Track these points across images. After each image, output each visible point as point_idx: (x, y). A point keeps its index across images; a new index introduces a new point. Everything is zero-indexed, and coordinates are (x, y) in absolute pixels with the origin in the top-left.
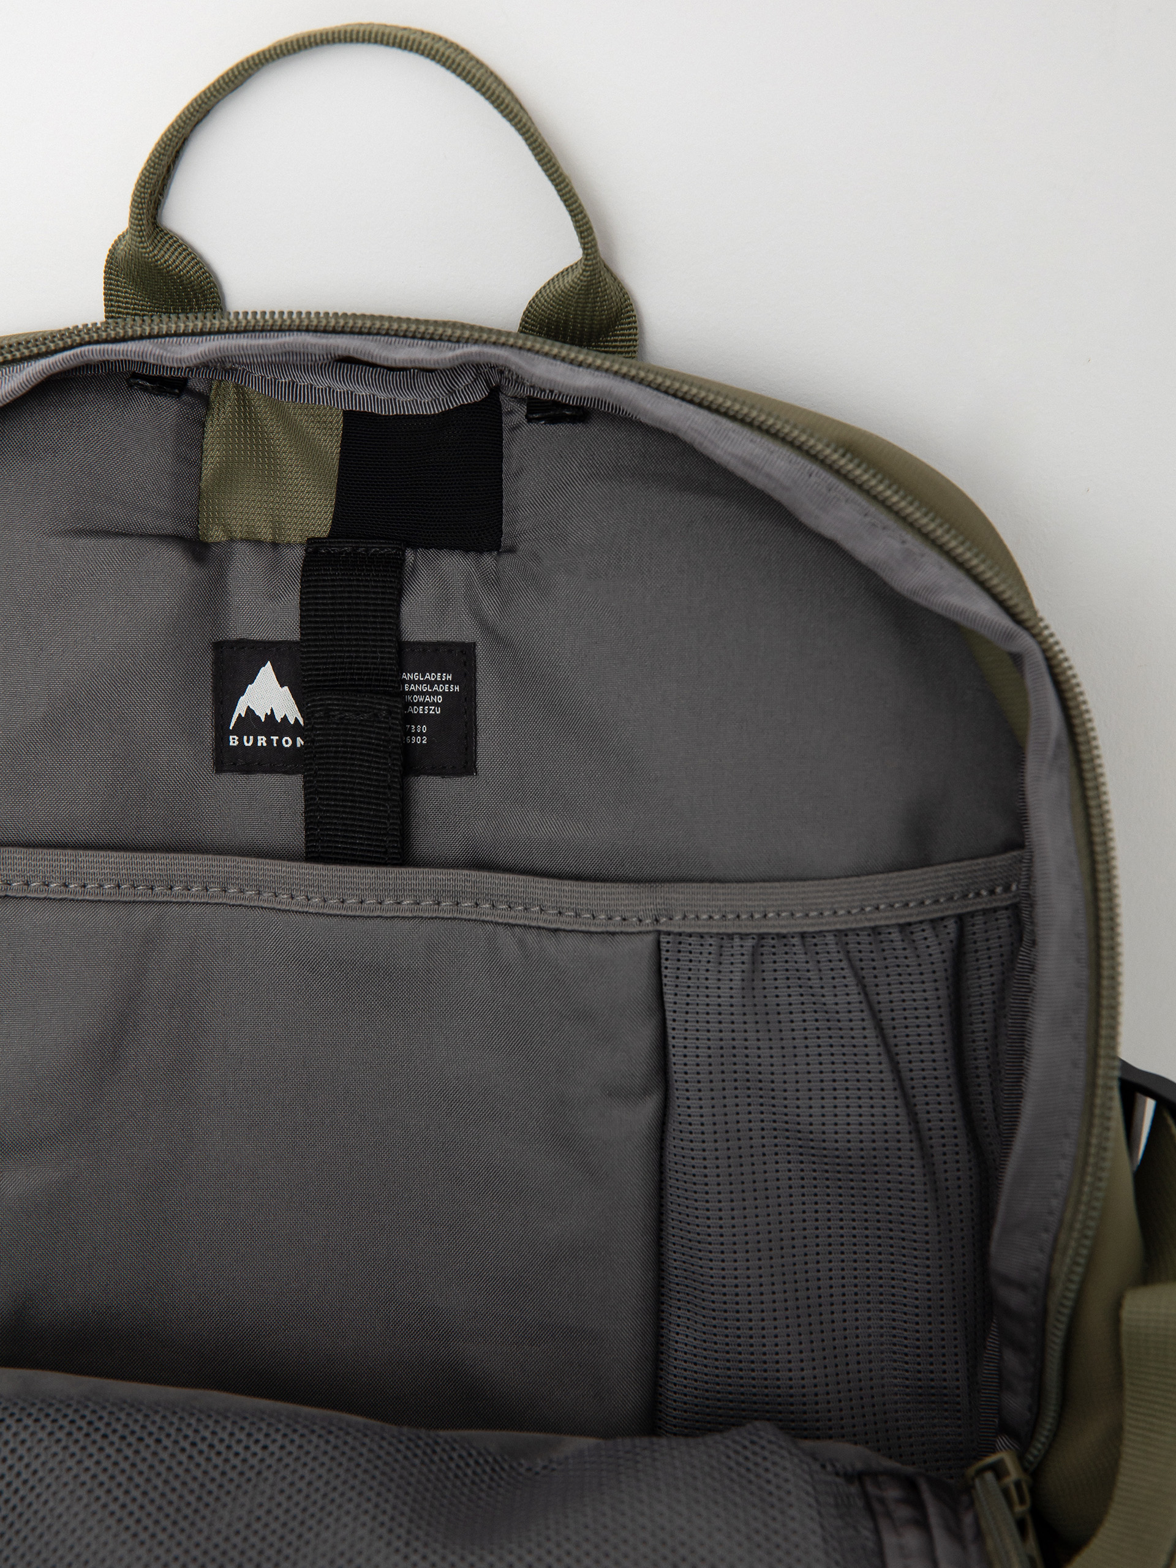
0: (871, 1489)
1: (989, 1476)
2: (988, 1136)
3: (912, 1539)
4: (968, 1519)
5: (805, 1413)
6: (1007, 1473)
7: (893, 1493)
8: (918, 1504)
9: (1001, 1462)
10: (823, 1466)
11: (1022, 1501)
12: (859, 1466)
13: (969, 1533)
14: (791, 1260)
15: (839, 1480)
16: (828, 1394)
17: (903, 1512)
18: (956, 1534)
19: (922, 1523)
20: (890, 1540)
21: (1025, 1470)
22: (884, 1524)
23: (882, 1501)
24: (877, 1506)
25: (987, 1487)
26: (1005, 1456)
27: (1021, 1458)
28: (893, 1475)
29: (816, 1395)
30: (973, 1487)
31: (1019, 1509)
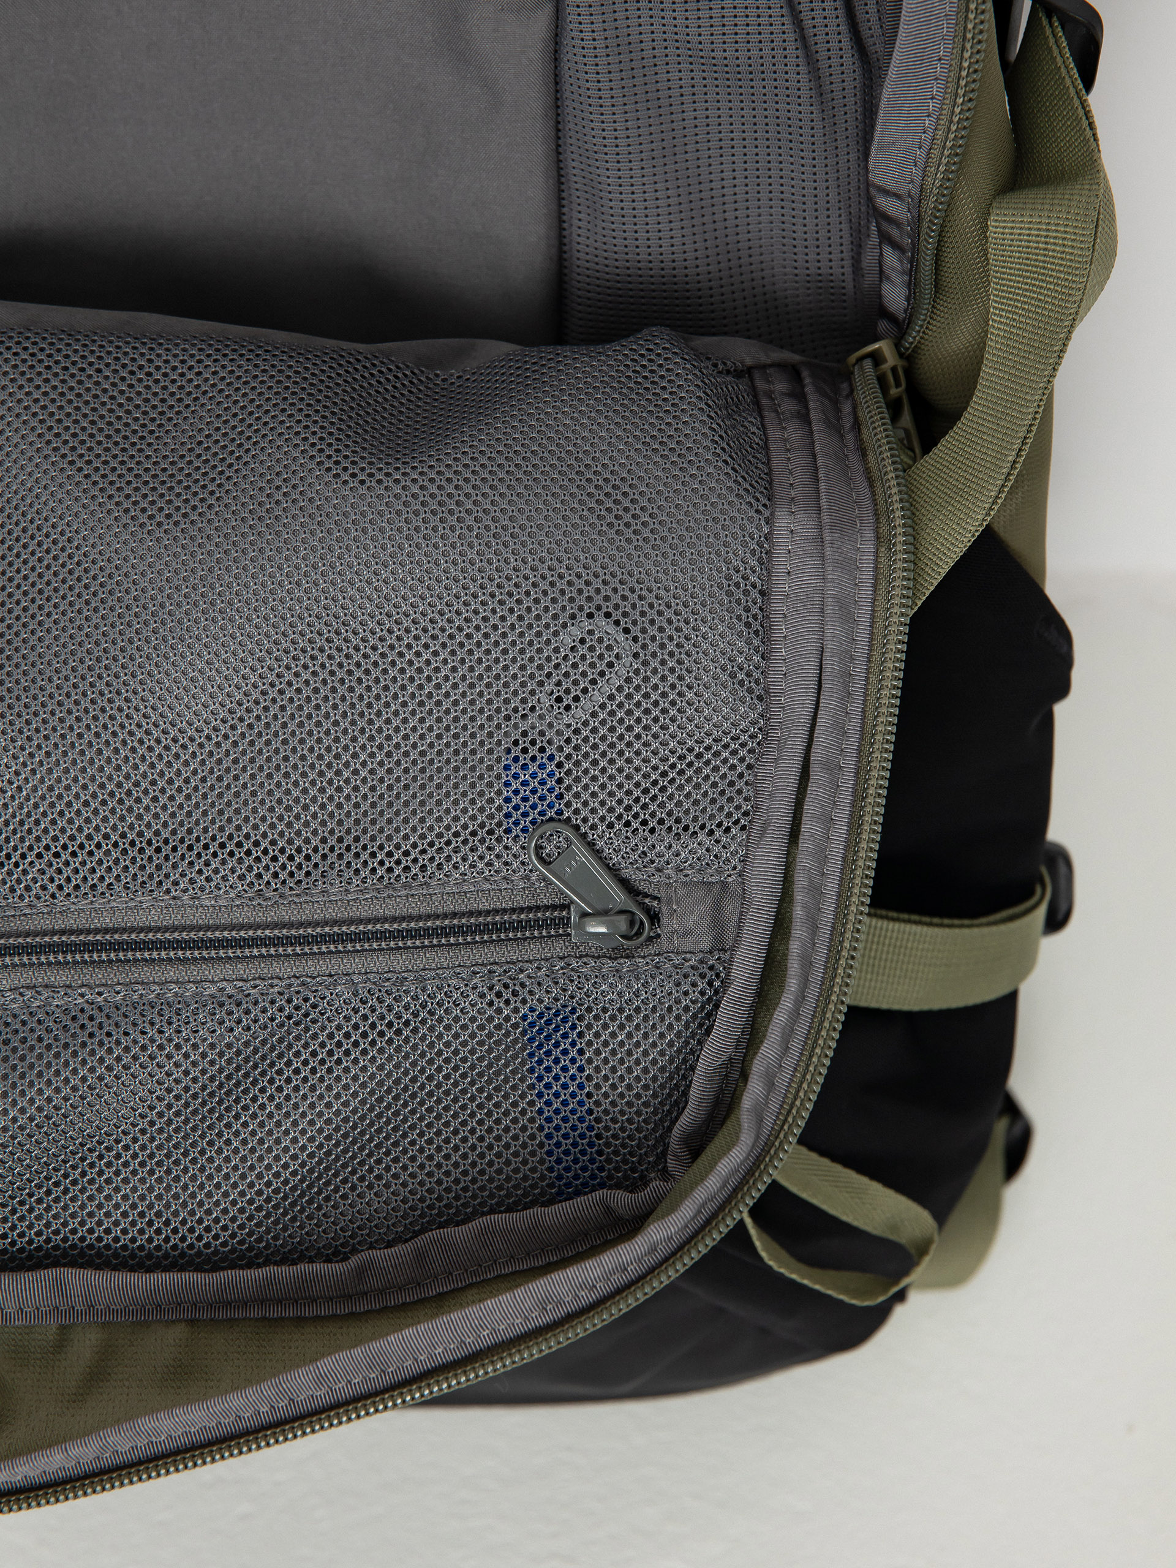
0: (760, 385)
1: (868, 364)
2: (872, 36)
3: (794, 432)
4: (847, 408)
5: (701, 305)
6: (885, 361)
7: (780, 386)
8: (801, 397)
9: (878, 350)
10: (715, 365)
11: (898, 385)
12: (749, 361)
13: (847, 422)
14: (684, 165)
15: (729, 378)
16: (722, 287)
17: (789, 406)
18: (834, 427)
19: (804, 417)
20: (774, 434)
21: (901, 355)
22: (770, 418)
23: (770, 395)
24: (765, 402)
25: (865, 376)
26: (884, 346)
27: (897, 345)
28: (781, 366)
29: (711, 289)
30: (853, 373)
31: (894, 391)
